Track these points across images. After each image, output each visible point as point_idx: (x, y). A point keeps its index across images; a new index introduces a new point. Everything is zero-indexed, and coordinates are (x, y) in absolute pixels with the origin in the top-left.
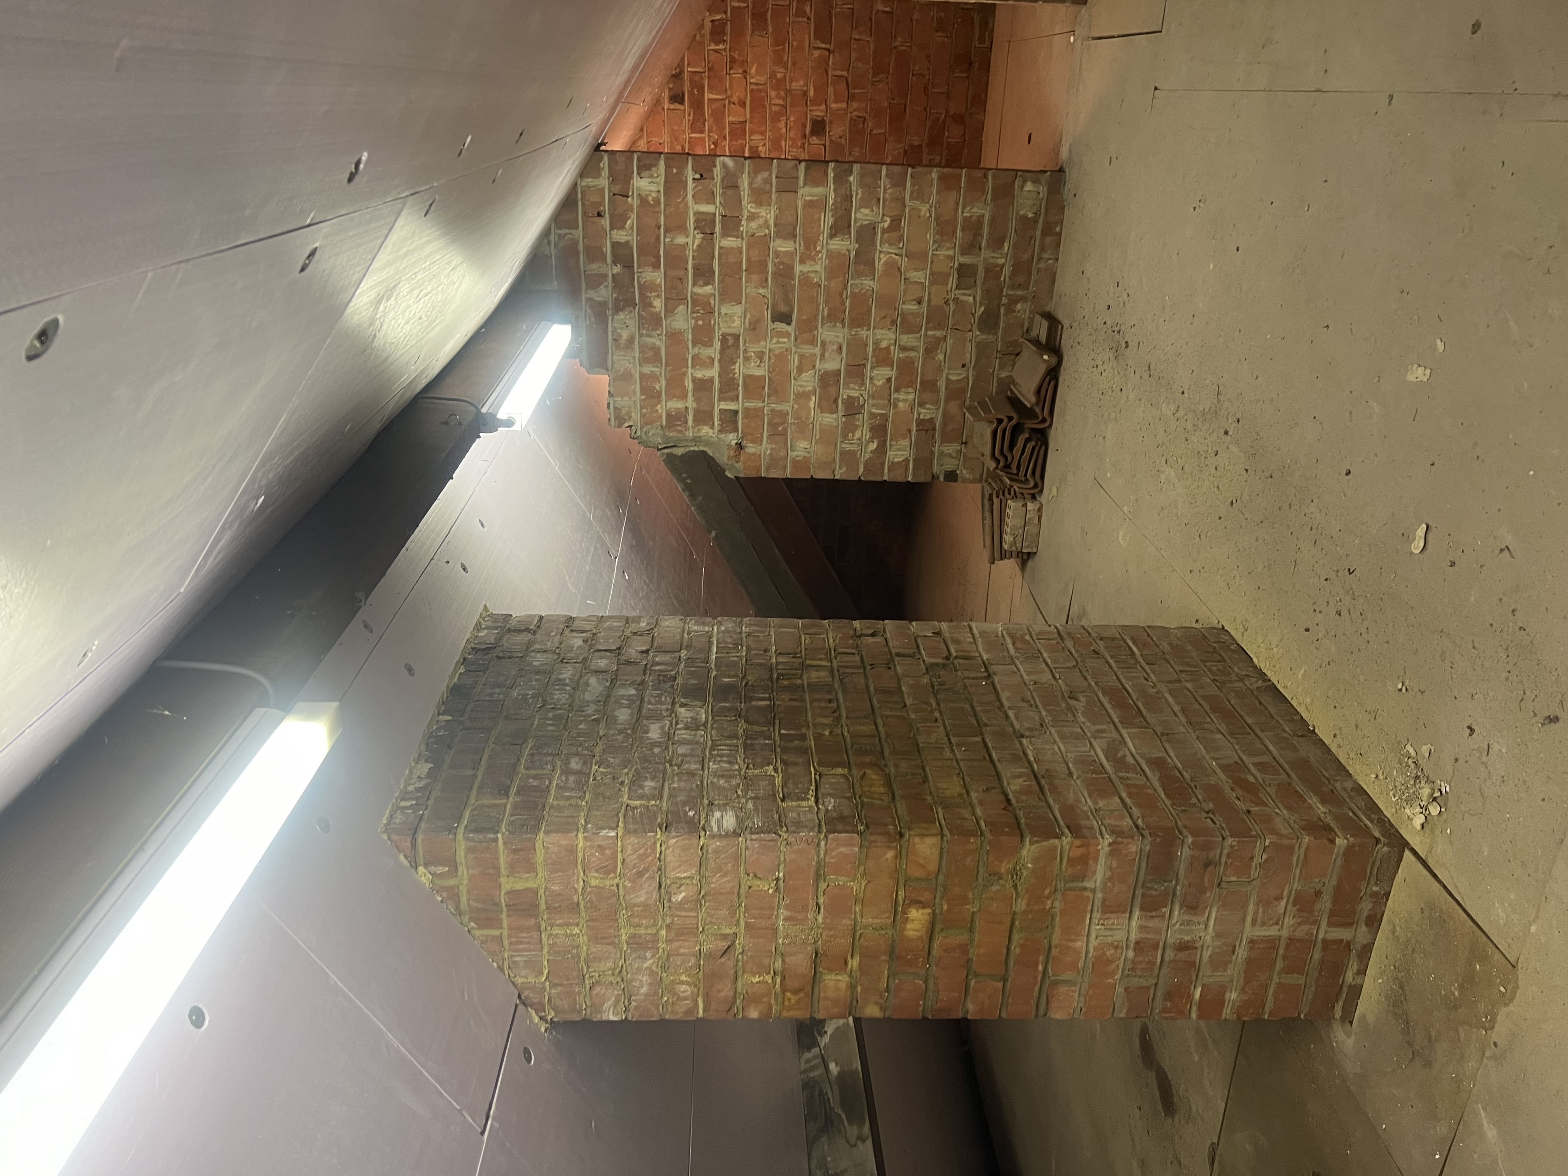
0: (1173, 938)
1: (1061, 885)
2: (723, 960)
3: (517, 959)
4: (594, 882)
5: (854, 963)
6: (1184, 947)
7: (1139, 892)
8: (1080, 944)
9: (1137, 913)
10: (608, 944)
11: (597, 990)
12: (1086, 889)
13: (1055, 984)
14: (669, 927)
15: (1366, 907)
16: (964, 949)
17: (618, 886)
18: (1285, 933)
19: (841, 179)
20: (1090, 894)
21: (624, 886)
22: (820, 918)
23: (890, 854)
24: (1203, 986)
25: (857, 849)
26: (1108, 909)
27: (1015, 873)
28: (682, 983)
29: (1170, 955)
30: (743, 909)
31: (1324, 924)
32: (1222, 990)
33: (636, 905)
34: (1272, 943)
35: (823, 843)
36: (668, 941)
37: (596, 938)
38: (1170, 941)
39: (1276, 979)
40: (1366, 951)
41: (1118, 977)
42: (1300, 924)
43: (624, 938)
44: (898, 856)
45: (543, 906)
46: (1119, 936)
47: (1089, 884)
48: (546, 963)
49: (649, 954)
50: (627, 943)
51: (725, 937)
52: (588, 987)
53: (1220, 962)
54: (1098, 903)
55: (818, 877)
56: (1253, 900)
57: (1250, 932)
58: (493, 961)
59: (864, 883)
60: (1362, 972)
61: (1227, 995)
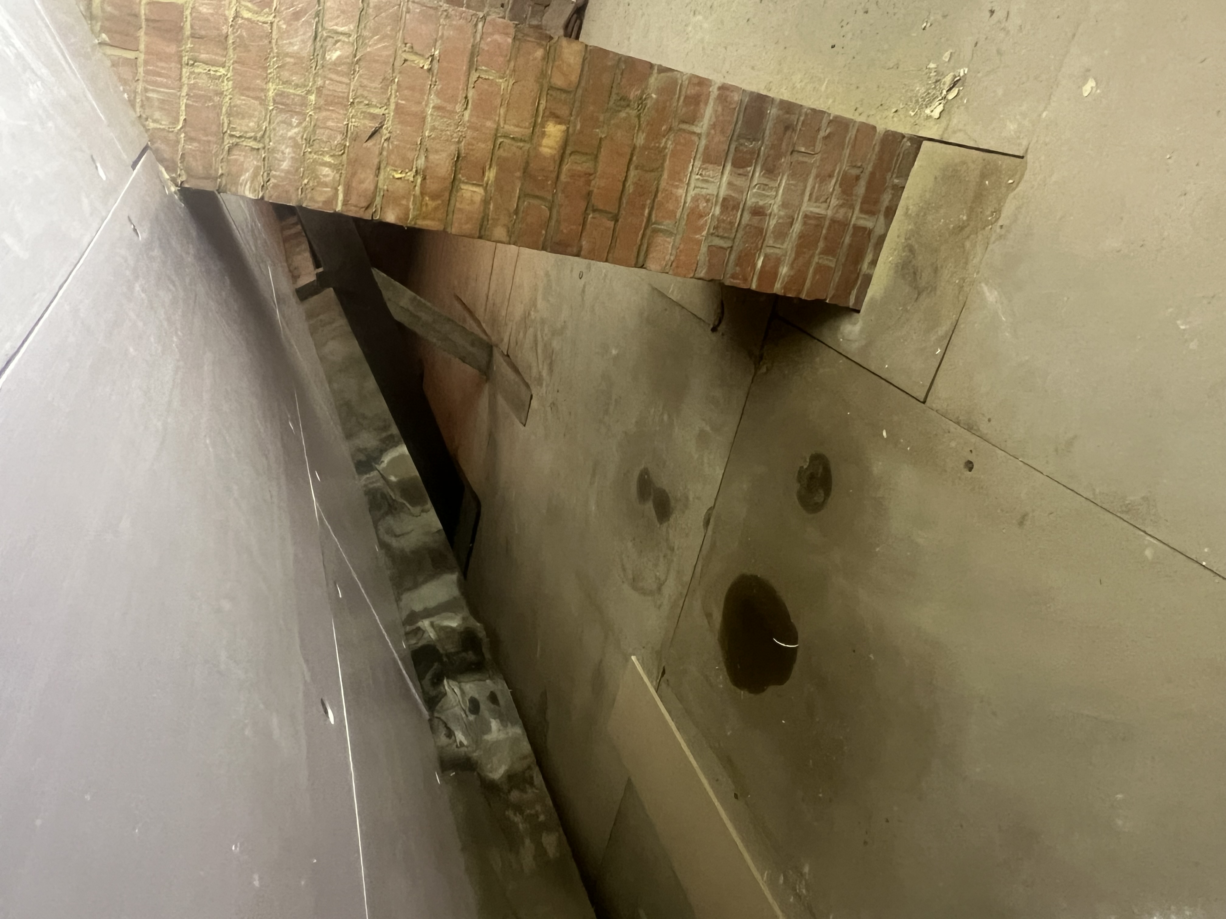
0: (751, 201)
1: (675, 124)
2: (370, 144)
3: (150, 95)
4: (246, 14)
5: (491, 175)
6: (758, 212)
7: (733, 147)
8: (681, 192)
9: (729, 167)
10: (256, 98)
11: (236, 155)
12: (694, 133)
13: (656, 231)
14: (319, 90)
15: (886, 199)
16: (588, 176)
17: (272, 23)
18: (830, 213)
20: (695, 139)
21: (279, 28)
22: (467, 114)
23: (539, 53)
24: (766, 256)
25: (510, 40)
26: (709, 159)
27: (641, 101)
28: (325, 164)
29: (747, 217)
30: (395, 87)
31: (857, 208)
32: (778, 262)
33: (287, 55)
34: (820, 218)
35: (480, 25)
36: (318, 108)
37: (242, 88)
38: (749, 203)
39: (816, 259)
40: (882, 239)
41: (704, 233)
42: (841, 206)
43: (271, 94)
44: (546, 57)
45: (188, 32)
46: (711, 190)
47: (697, 130)
48: (183, 108)
49: (295, 121)
50: (274, 102)
51: (374, 117)
52: (226, 148)
53: (781, 234)
54: (701, 149)
55: (472, 65)
56: (814, 172)
57: (807, 206)
58: (124, 91)
59: (511, 83)
60: (874, 263)
61: (780, 270)
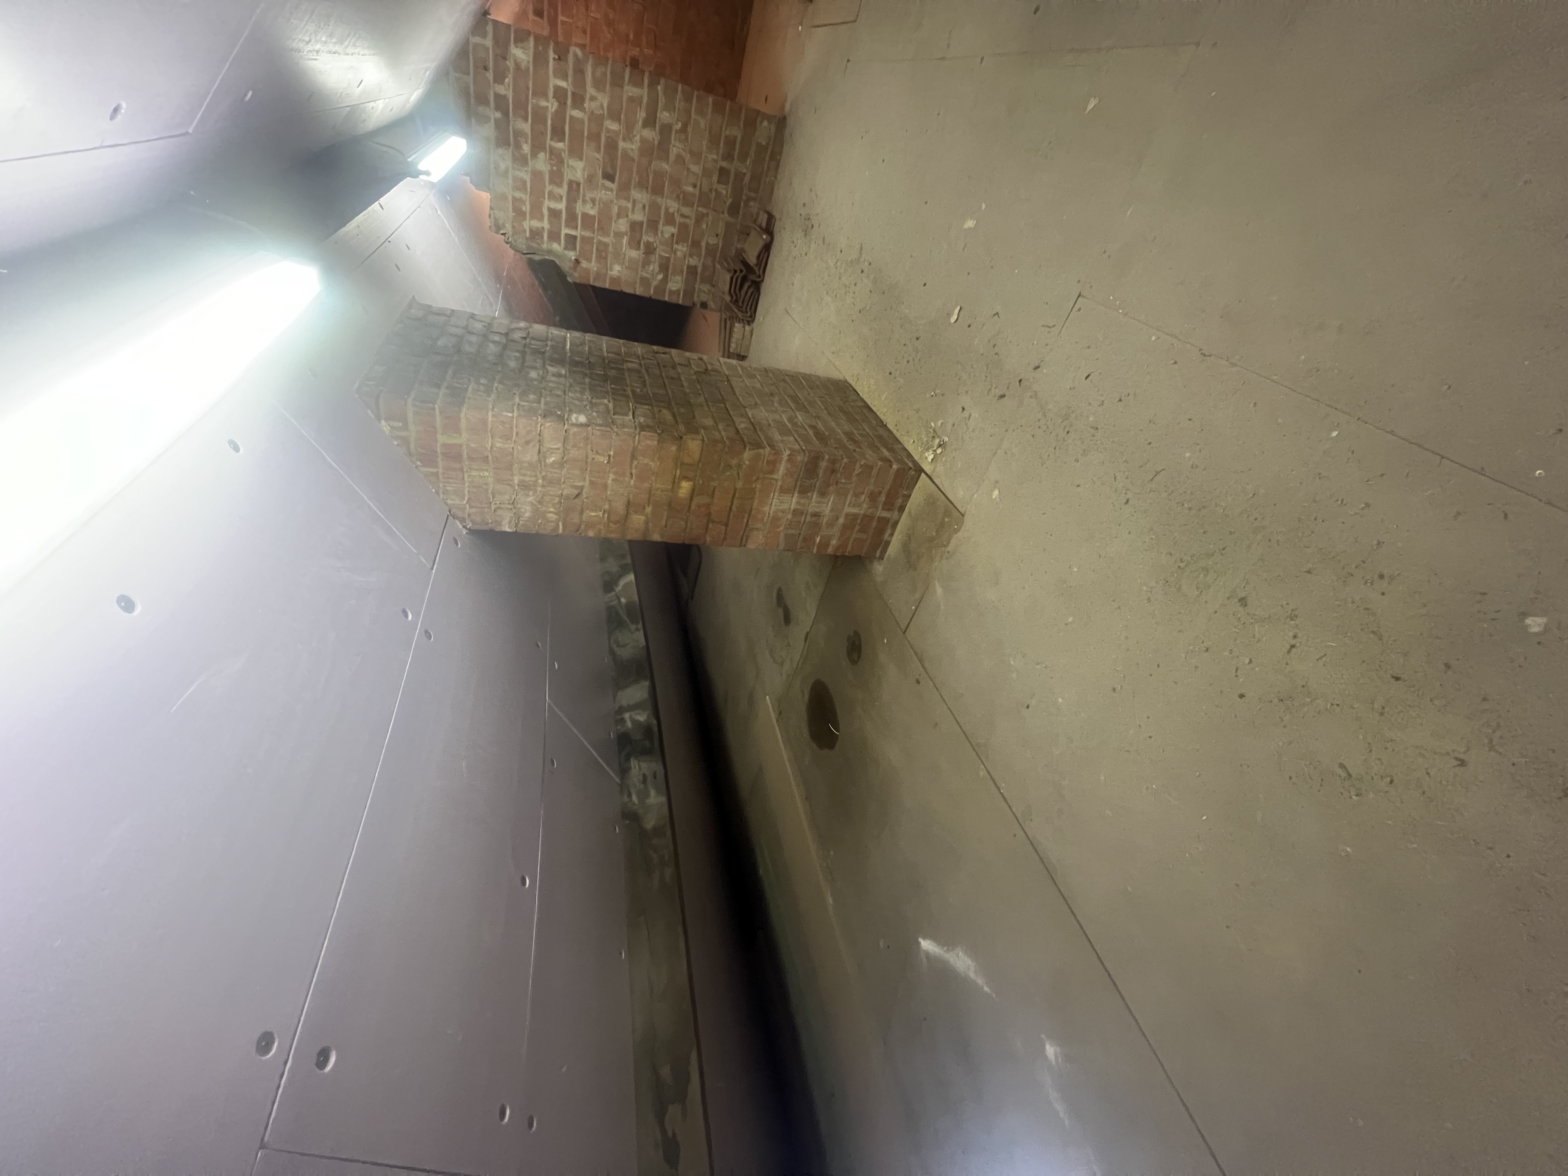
0: (811, 510)
1: (761, 476)
2: (576, 500)
3: (448, 488)
4: (498, 445)
5: (649, 510)
6: (816, 515)
7: (799, 483)
8: (766, 509)
9: (796, 494)
10: (507, 485)
11: (499, 512)
12: (773, 479)
13: (752, 530)
14: (544, 478)
15: (899, 501)
16: (708, 506)
17: (513, 448)
18: (862, 512)
19: (653, 84)
20: (774, 482)
21: (517, 449)
22: (632, 482)
23: (674, 448)
24: (821, 536)
25: (656, 443)
26: (783, 491)
27: (739, 466)
28: (550, 512)
29: (808, 519)
30: (588, 471)
31: (880, 507)
32: (830, 538)
33: (524, 462)
34: (855, 516)
35: (637, 437)
36: (543, 486)
37: (499, 481)
38: (809, 511)
39: (854, 535)
40: (896, 523)
41: (782, 528)
42: (870, 508)
43: (516, 481)
44: (679, 449)
45: (465, 456)
46: (785, 506)
47: (775, 476)
48: (466, 492)
49: (531, 493)
50: (518, 485)
51: (576, 487)
52: (493, 509)
53: (830, 525)
54: (778, 487)
55: (633, 457)
56: (851, 493)
57: (847, 510)
58: (433, 488)
59: (658, 463)
60: (892, 535)
61: (832, 542)
